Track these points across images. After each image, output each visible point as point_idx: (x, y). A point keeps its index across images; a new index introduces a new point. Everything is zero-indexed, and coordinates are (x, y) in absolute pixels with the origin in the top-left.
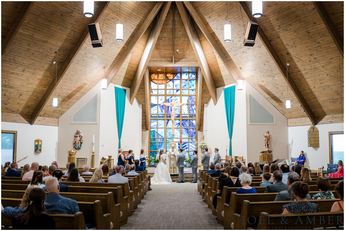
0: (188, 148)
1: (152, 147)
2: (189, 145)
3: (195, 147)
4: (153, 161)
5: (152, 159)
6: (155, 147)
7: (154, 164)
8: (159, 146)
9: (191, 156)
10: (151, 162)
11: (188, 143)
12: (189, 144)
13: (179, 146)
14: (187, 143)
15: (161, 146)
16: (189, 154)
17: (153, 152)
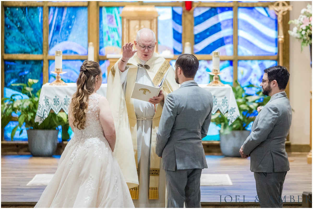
0: (234, 39)
1: (15, 32)
2: (234, 23)
3: (272, 33)
4: (21, 119)
5: (14, 110)
6: (30, 33)
7: (25, 135)
8: (58, 28)
9: (248, 91)
10: (12, 125)
11: (230, 9)
12: (236, 15)
13: (180, 29)
14: (223, 9)
15: (68, 27)
16: (235, 74)
17: (18, 67)
